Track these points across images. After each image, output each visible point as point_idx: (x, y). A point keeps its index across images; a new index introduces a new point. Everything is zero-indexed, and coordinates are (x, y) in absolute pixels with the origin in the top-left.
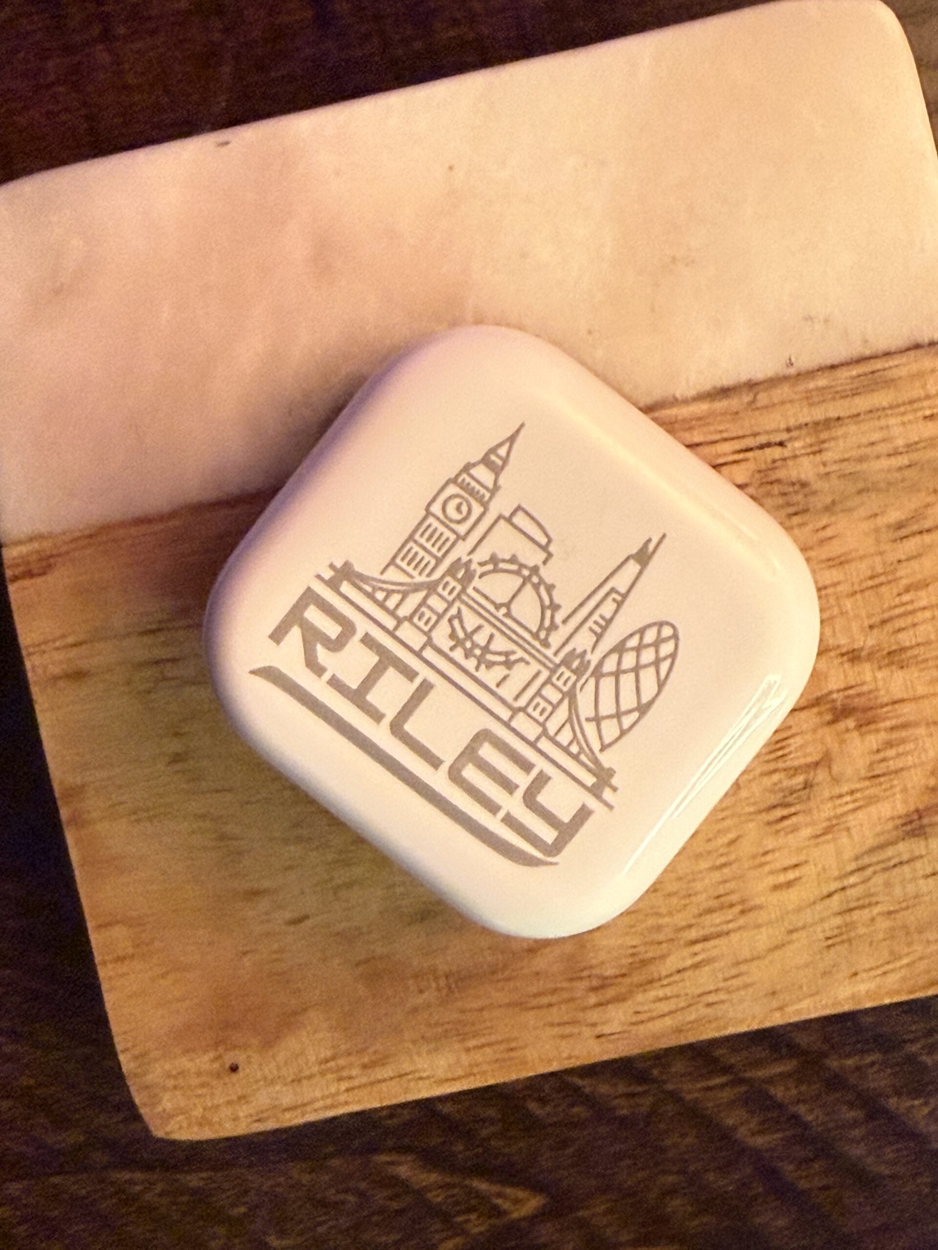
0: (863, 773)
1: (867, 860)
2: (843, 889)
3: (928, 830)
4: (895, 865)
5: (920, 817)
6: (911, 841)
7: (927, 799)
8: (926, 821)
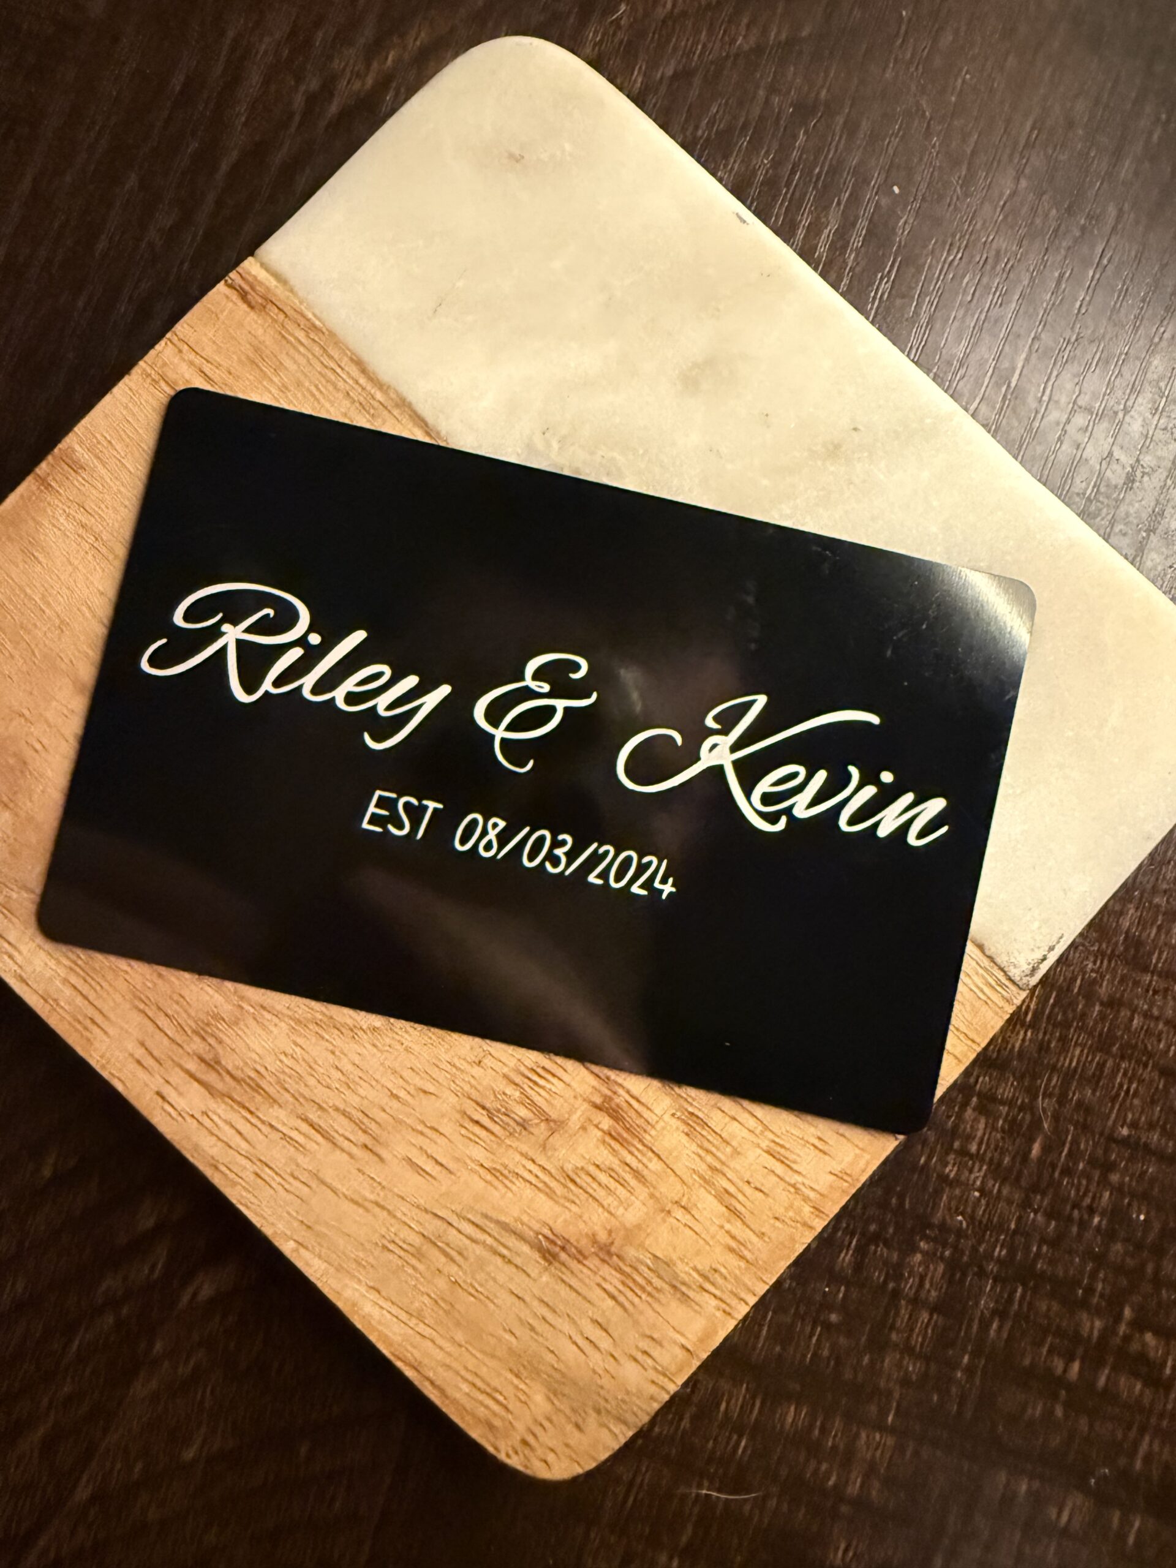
0: (569, 1167)
1: (491, 1227)
2: (451, 1225)
3: (557, 1264)
4: (503, 1257)
5: (563, 1248)
6: (536, 1256)
7: (584, 1243)
8: (563, 1256)
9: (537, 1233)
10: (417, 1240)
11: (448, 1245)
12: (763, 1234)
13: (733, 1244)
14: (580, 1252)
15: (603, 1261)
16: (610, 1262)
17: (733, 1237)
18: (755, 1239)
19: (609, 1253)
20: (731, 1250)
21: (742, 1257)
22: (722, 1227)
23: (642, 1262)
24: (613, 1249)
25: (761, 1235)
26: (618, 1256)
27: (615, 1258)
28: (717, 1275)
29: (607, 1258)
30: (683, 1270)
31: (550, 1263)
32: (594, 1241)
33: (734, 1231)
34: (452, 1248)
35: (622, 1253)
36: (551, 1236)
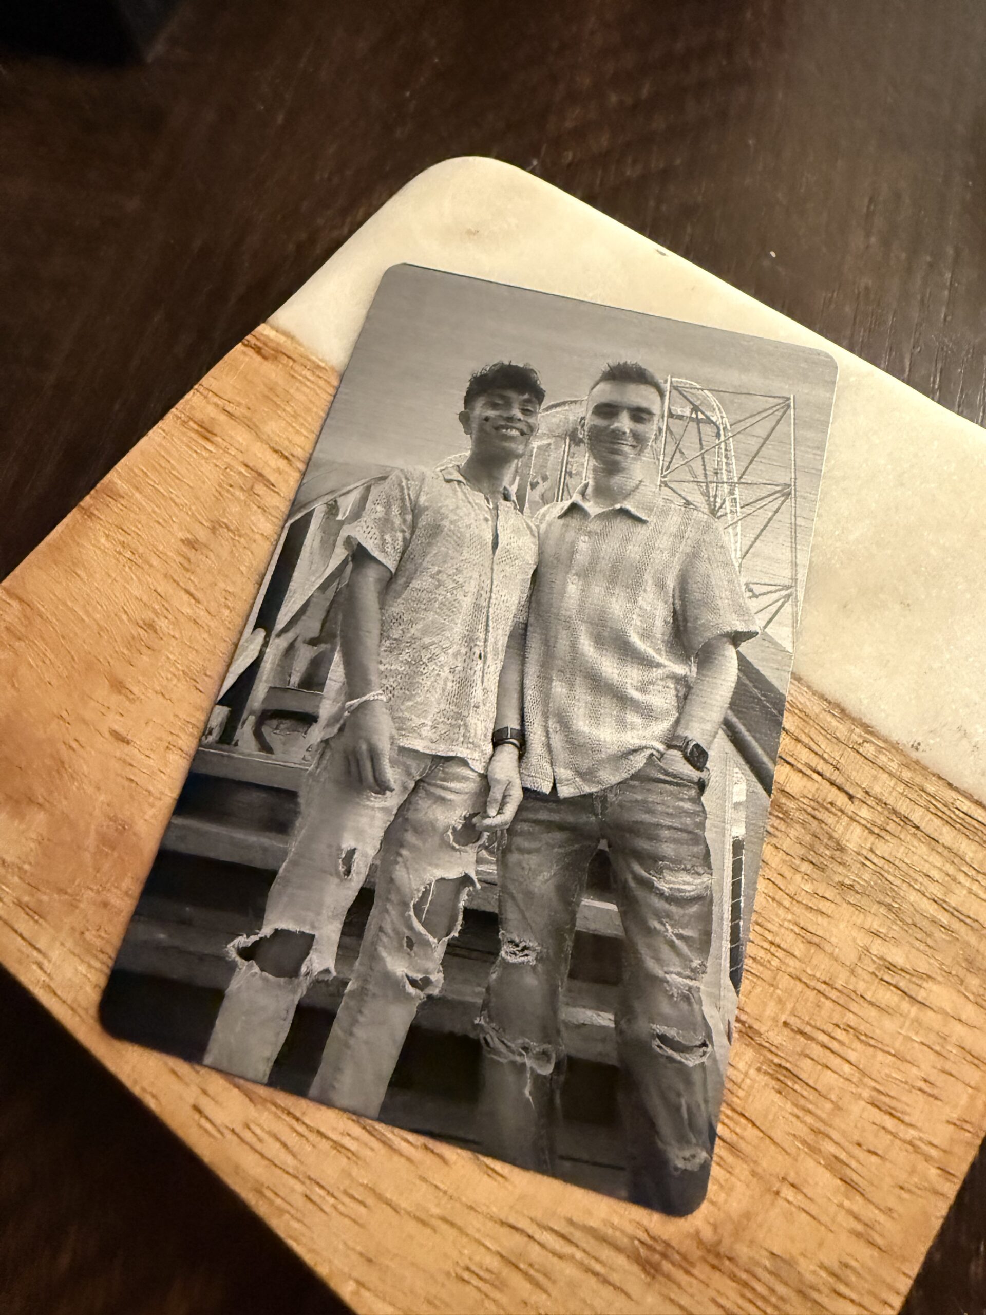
1: (577, 1235)
2: (530, 1237)
3: (661, 1278)
4: (596, 1274)
5: (664, 1256)
6: (635, 1269)
7: (689, 1246)
8: (666, 1266)
9: (633, 1238)
10: (494, 1263)
11: (531, 1265)
12: (890, 1210)
13: (859, 1228)
14: (684, 1257)
15: (714, 1267)
16: (722, 1267)
17: (857, 1218)
18: (882, 1218)
19: (718, 1255)
20: (858, 1235)
21: (872, 1244)
22: (841, 1206)
23: (757, 1264)
24: (723, 1249)
25: (888, 1211)
26: (730, 1259)
27: (727, 1262)
28: (849, 1272)
29: (715, 1262)
30: (807, 1268)
31: (654, 1277)
32: (700, 1243)
33: (855, 1208)
34: (537, 1271)
35: (733, 1255)
36: (649, 1242)
